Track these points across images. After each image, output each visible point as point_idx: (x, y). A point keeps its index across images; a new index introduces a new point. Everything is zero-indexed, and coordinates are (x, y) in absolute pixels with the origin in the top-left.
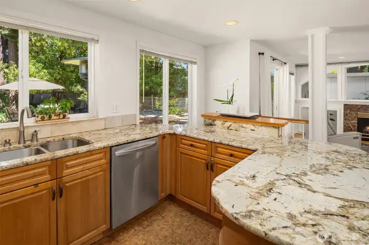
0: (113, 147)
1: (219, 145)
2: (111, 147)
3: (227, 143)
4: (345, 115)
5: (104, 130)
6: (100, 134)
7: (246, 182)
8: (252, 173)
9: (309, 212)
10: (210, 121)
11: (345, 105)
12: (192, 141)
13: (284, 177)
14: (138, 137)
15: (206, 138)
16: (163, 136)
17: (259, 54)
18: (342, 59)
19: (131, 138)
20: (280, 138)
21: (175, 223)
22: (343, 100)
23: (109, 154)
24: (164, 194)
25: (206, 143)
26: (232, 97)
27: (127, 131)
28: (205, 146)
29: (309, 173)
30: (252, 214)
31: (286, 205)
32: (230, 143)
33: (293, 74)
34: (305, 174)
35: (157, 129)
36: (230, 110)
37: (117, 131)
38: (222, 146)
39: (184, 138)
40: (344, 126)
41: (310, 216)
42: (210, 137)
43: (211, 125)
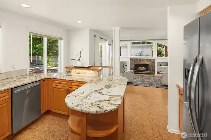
0: (13, 88)
1: (72, 82)
2: (12, 89)
3: (76, 80)
4: (130, 63)
5: (5, 80)
6: (3, 82)
7: (80, 95)
8: (83, 92)
9: (98, 101)
10: (69, 70)
11: (130, 59)
12: (59, 81)
13: (95, 91)
14: (28, 82)
15: (66, 79)
16: (44, 80)
17: (94, 36)
18: (128, 39)
19: (24, 83)
20: (99, 76)
21: (50, 124)
22: (130, 57)
23: (11, 93)
24: (44, 111)
25: (66, 81)
26: (80, 58)
27: (22, 79)
28: (66, 82)
29: (104, 88)
30: (79, 105)
31: (92, 100)
32: (77, 80)
33: (110, 45)
34: (103, 89)
35: (40, 77)
36: (79, 64)
37: (15, 79)
38: (74, 82)
39: (56, 80)
40: (130, 68)
41: (98, 102)
42: (69, 78)
43: (70, 72)
